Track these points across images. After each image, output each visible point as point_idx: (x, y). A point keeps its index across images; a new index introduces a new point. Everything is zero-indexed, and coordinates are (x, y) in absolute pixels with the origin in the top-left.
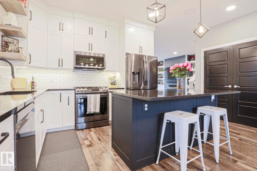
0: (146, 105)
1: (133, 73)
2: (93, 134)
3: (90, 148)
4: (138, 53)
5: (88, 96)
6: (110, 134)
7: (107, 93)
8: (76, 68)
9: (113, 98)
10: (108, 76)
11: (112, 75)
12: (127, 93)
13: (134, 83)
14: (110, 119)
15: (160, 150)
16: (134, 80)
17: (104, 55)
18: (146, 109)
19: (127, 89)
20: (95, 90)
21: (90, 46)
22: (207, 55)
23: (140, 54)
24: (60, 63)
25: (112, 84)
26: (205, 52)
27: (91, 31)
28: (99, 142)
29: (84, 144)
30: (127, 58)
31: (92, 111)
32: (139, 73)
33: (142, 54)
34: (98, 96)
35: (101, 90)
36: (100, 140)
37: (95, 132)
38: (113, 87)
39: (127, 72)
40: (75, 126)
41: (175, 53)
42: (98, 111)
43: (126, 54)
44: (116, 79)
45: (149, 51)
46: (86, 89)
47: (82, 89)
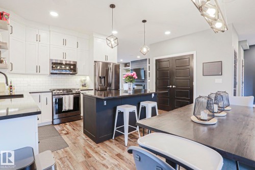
0: (105, 102)
1: (100, 77)
2: (68, 126)
3: (68, 135)
4: (104, 61)
5: (64, 96)
6: (82, 125)
7: (79, 93)
8: (52, 73)
9: (84, 98)
10: (80, 79)
11: (83, 78)
12: (95, 94)
13: (101, 85)
14: (82, 115)
15: (115, 130)
16: (101, 82)
17: (76, 62)
18: (105, 104)
19: (96, 90)
20: (69, 92)
21: (64, 55)
22: (158, 62)
23: (106, 61)
24: (38, 69)
25: (83, 86)
26: (156, 60)
27: (65, 42)
28: (73, 131)
29: (62, 133)
30: (95, 66)
31: (67, 109)
32: (104, 77)
33: (108, 61)
34: (72, 97)
35: (74, 92)
36: (74, 130)
37: (70, 125)
38: (84, 88)
39: (95, 75)
40: (53, 122)
41: (139, 57)
42: (72, 108)
43: (95, 62)
44: (86, 81)
45: (113, 59)
46: (61, 91)
47: (58, 91)
